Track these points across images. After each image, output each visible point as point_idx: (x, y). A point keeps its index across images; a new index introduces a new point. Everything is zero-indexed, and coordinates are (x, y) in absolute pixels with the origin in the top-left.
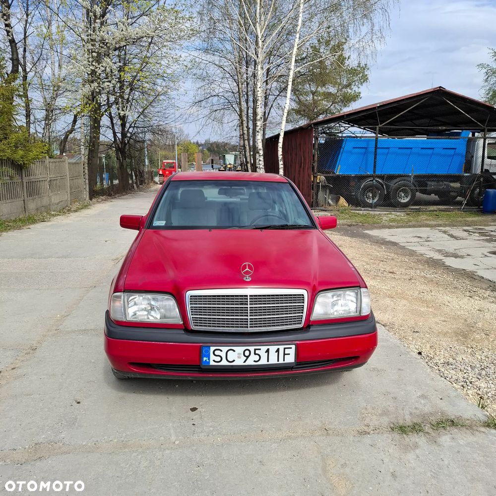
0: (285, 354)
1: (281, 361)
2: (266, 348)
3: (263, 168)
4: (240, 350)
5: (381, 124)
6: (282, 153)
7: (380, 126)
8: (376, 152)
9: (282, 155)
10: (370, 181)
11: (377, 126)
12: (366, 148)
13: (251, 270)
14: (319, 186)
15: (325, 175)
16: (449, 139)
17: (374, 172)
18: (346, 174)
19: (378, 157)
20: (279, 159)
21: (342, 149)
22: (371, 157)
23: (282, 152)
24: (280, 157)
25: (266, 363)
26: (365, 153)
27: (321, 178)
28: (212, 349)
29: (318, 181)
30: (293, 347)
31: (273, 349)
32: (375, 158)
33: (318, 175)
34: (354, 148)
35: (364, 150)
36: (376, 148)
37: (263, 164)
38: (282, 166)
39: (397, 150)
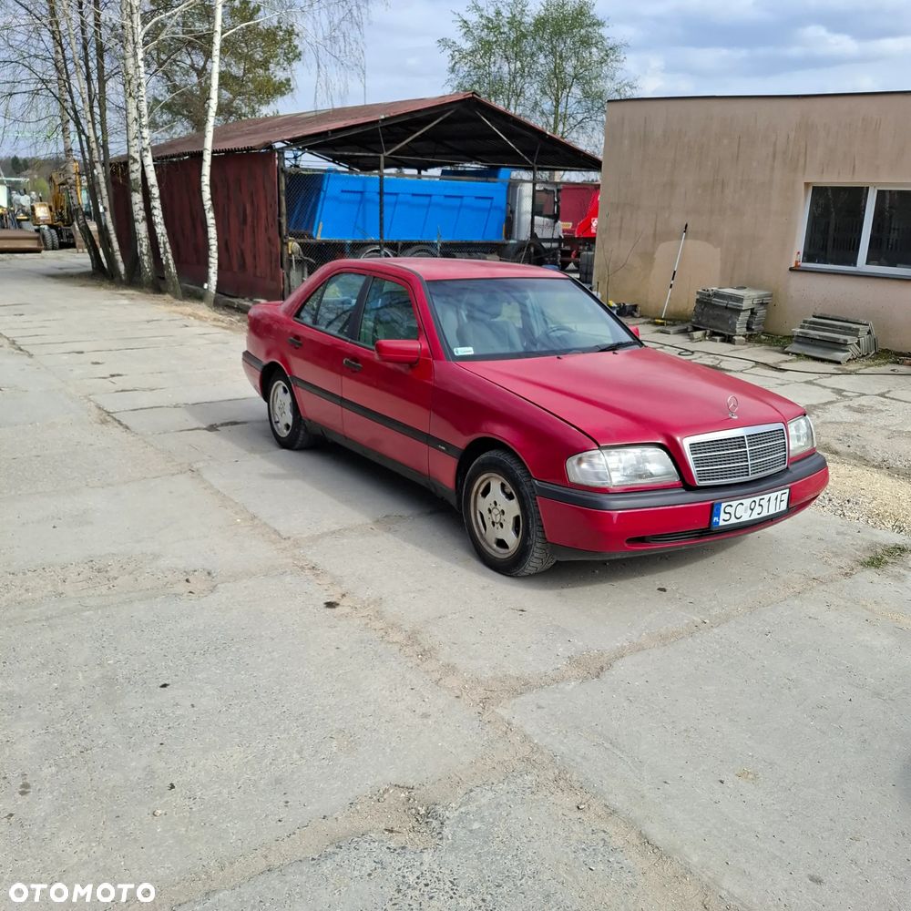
3: (162, 222)
4: (747, 502)
5: (387, 151)
6: (209, 196)
7: (386, 154)
8: (381, 200)
9: (212, 199)
10: (373, 251)
11: (382, 155)
12: (361, 192)
14: (291, 261)
15: (299, 241)
16: (486, 181)
17: (381, 237)
18: (335, 239)
19: (385, 209)
20: (206, 207)
21: (322, 193)
22: (373, 211)
23: (211, 194)
24: (208, 204)
26: (360, 202)
27: (294, 245)
28: (723, 505)
29: (290, 252)
32: (381, 212)
33: (290, 241)
34: (342, 191)
35: (358, 197)
36: (381, 193)
37: (161, 216)
38: (213, 221)
39: (410, 198)
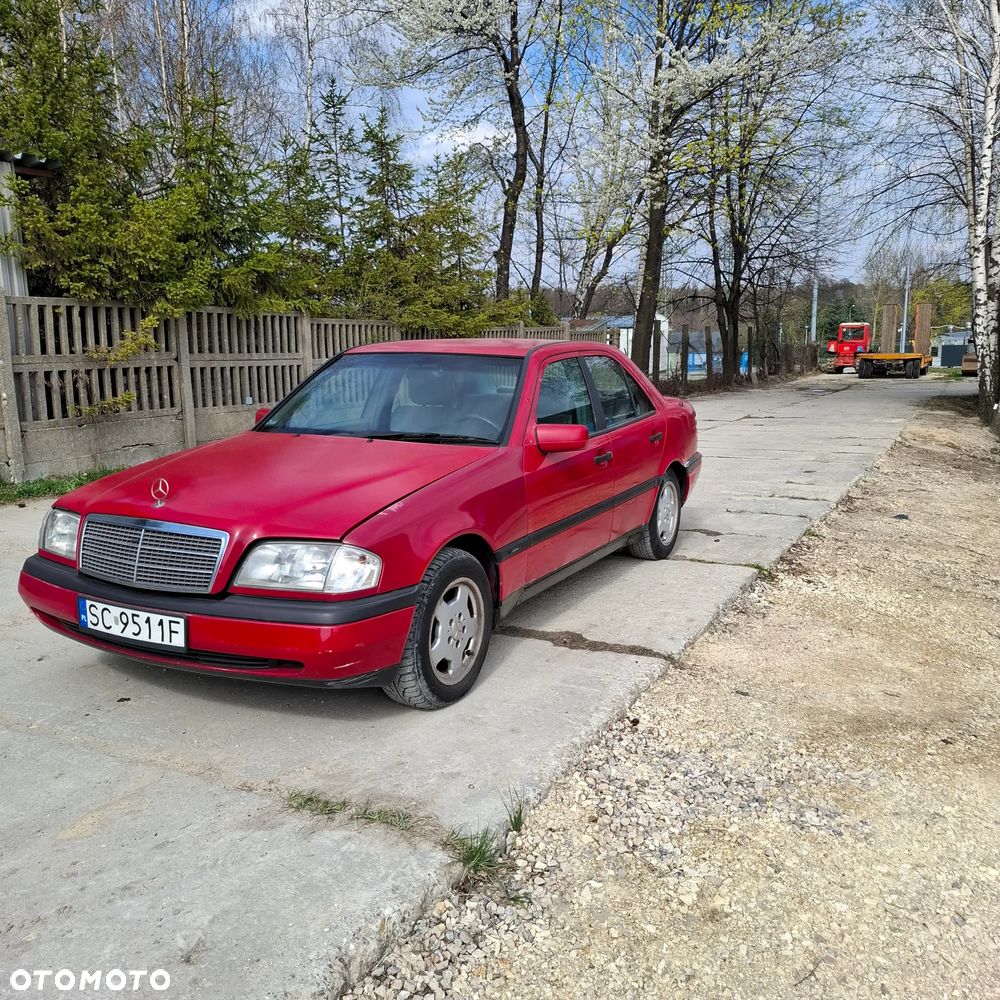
0: (171, 632)
1: (166, 642)
2: (146, 615)
4: (116, 611)
13: (165, 490)
25: (147, 639)
28: (89, 603)
30: (182, 621)
31: (155, 618)
